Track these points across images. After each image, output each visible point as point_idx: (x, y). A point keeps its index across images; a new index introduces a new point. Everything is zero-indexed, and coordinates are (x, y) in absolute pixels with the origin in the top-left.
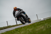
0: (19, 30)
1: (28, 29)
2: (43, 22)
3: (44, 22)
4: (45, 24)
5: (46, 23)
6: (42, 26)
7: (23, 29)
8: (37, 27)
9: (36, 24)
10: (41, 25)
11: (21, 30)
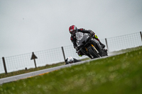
0: (13, 89)
1: (39, 86)
7: (25, 85)
8: (66, 80)
9: (61, 73)
11: (20, 87)
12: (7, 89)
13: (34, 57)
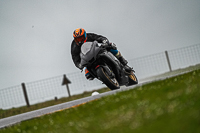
0: (36, 128)
1: (71, 123)
2: (130, 96)
3: (135, 96)
4: (140, 103)
5: (141, 99)
6: (126, 111)
7: (52, 122)
8: (107, 113)
9: (102, 103)
10: (123, 107)
11: (45, 126)
12: (27, 129)
13: (66, 81)
